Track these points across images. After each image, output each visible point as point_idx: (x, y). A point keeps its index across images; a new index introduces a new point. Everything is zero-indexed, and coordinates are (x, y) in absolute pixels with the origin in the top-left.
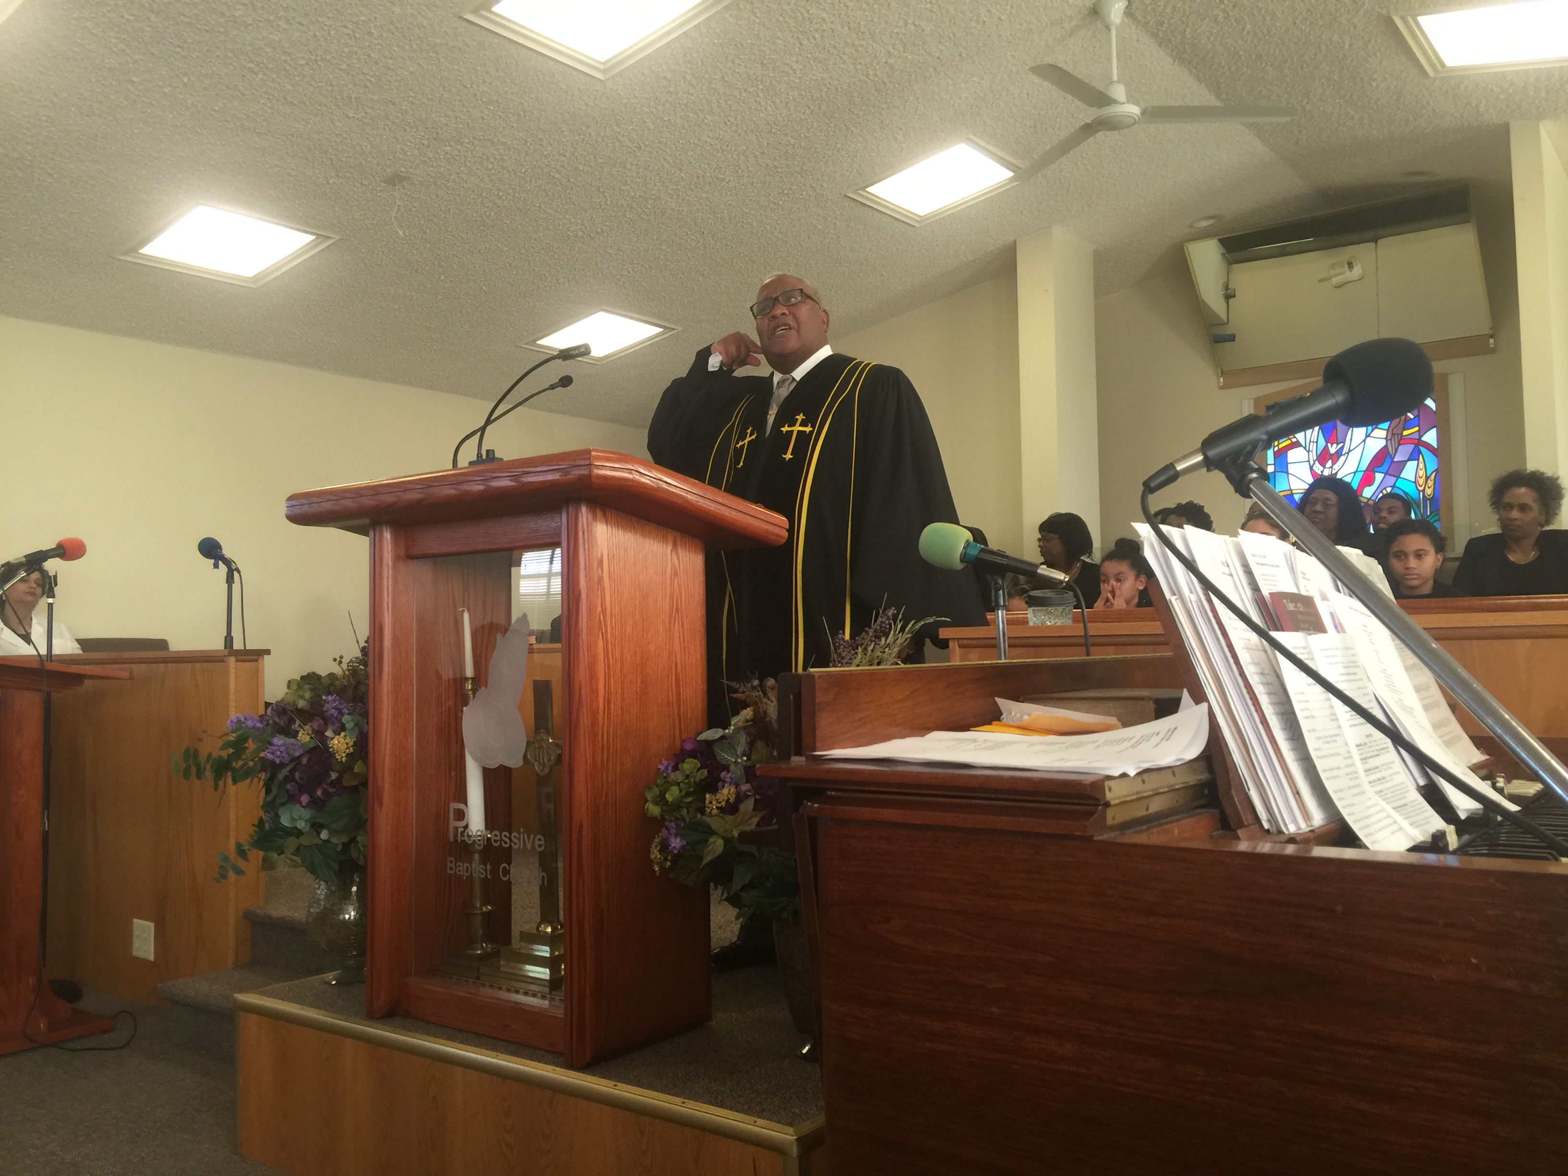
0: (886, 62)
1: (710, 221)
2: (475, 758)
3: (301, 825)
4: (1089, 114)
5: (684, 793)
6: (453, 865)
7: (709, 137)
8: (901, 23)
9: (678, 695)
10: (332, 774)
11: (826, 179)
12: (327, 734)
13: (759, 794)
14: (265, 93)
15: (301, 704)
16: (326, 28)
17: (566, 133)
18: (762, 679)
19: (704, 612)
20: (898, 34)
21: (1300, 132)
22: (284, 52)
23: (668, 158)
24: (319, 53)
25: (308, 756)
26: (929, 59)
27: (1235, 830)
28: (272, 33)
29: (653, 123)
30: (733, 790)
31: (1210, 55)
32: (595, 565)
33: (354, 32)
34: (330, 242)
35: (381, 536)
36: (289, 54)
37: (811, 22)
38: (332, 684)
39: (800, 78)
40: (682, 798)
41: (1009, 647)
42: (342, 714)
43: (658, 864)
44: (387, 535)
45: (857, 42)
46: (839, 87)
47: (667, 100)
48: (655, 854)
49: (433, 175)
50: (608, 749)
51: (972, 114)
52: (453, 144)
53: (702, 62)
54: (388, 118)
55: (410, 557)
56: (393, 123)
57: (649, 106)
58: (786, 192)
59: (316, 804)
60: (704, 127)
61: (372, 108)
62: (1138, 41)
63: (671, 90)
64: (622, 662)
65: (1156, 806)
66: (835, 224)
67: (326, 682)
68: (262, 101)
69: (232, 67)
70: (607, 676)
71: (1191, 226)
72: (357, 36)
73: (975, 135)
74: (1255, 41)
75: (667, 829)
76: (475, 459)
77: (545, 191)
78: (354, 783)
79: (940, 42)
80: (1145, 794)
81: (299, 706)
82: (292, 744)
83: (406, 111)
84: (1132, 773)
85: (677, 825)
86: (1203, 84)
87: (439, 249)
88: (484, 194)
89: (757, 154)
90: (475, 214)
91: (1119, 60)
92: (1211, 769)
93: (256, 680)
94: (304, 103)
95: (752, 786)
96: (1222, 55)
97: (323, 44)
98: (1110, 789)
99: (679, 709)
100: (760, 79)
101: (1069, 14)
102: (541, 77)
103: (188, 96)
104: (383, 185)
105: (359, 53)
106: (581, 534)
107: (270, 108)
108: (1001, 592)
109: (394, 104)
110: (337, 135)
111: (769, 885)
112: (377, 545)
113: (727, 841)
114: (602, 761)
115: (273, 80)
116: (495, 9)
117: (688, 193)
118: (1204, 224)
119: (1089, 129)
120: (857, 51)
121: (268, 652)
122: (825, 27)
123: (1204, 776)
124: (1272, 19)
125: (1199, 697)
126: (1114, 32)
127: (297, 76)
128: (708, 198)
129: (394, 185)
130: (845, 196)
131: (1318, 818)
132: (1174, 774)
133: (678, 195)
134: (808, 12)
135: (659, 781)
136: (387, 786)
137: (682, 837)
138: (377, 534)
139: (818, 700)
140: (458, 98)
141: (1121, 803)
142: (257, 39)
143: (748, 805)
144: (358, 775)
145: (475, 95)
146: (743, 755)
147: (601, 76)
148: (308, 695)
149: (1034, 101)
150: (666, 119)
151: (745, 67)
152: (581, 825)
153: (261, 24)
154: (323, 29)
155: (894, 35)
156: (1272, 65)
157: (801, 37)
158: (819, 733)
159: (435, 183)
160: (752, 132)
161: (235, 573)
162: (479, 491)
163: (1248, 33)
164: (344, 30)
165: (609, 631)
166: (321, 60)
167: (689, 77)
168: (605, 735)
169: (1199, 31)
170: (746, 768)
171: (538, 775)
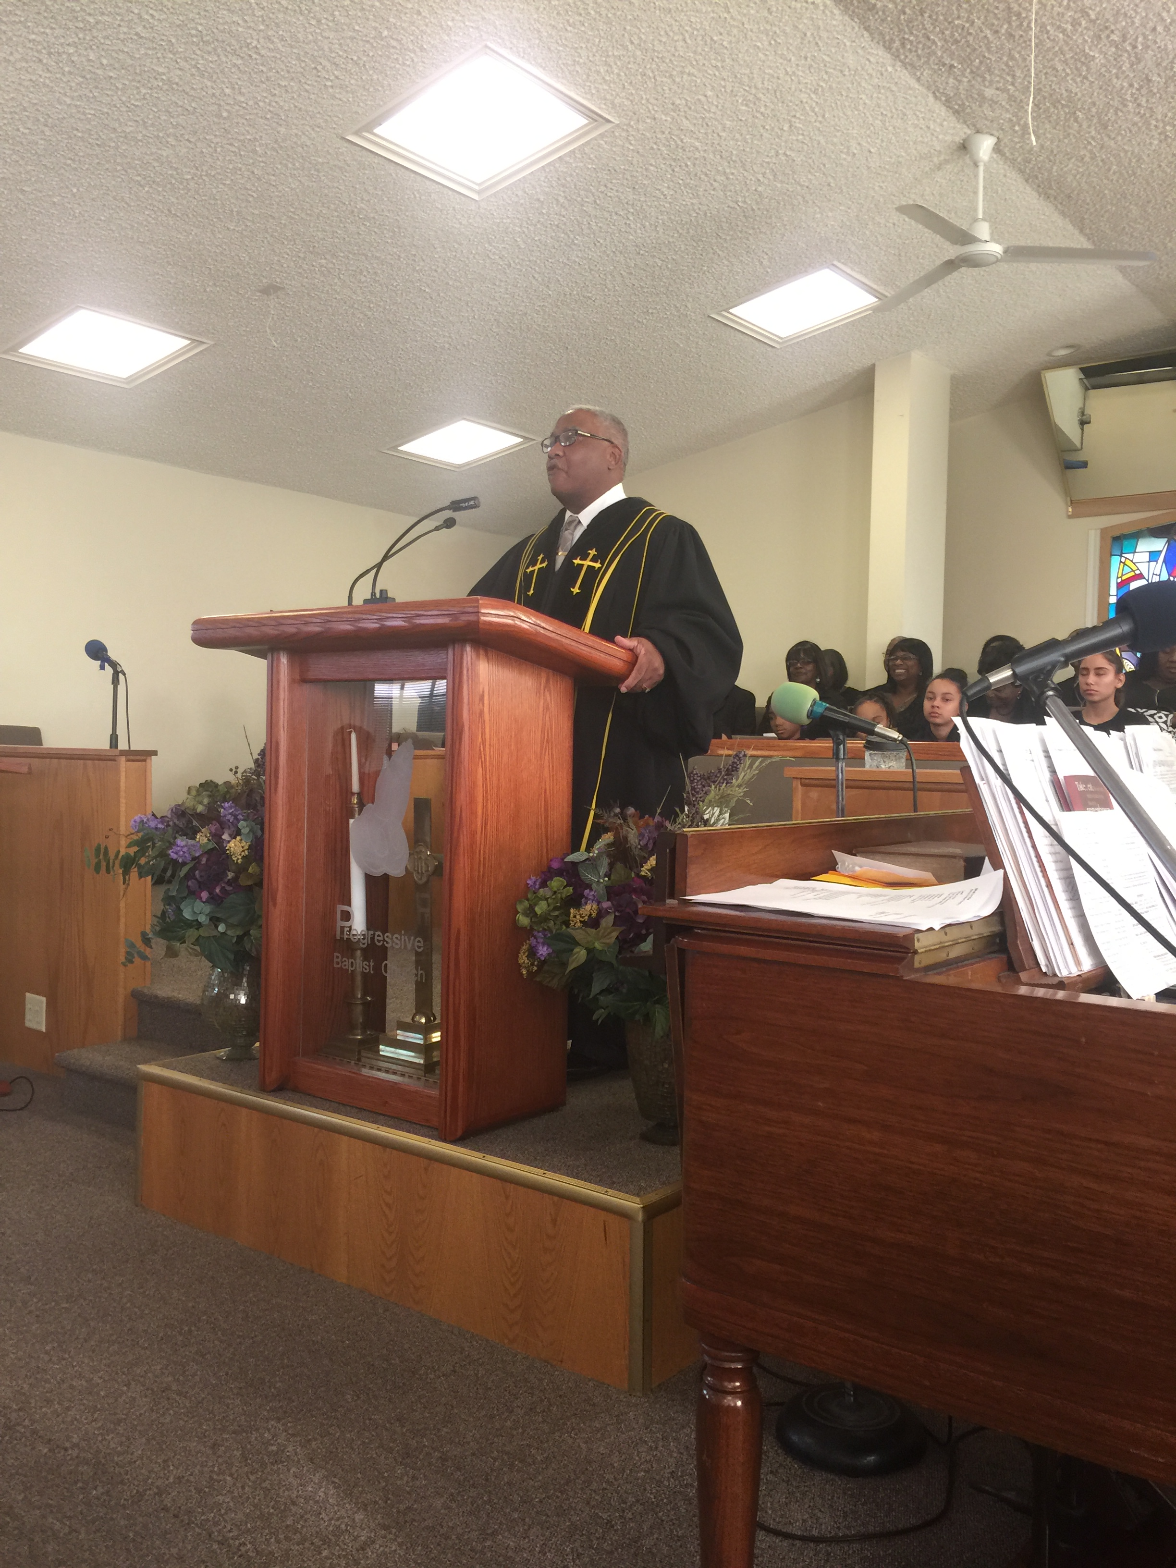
0: (756, 190)
1: (575, 337)
2: (360, 865)
3: (202, 919)
4: (952, 251)
5: (551, 907)
6: (339, 960)
7: (578, 257)
8: (773, 153)
9: (546, 817)
10: (229, 873)
11: (691, 300)
12: (223, 837)
13: (618, 911)
14: (150, 205)
15: (200, 809)
16: (213, 145)
17: (439, 250)
18: (623, 807)
19: (571, 743)
20: (768, 163)
21: (1161, 268)
22: (171, 167)
23: (536, 276)
24: (205, 168)
25: (206, 856)
26: (799, 188)
27: (1018, 973)
28: (160, 149)
29: (524, 242)
30: (595, 906)
31: (1076, 192)
32: (477, 699)
33: (239, 150)
34: (203, 347)
35: (279, 659)
36: (176, 169)
37: (684, 150)
38: (228, 792)
39: (670, 203)
40: (550, 911)
41: (847, 788)
42: (238, 820)
43: (525, 967)
44: (284, 660)
45: (728, 171)
46: (708, 212)
47: (539, 221)
48: (523, 959)
49: (307, 286)
50: (484, 865)
51: (838, 241)
52: (328, 257)
53: (575, 186)
54: (267, 232)
55: (304, 681)
56: (272, 236)
57: (521, 226)
58: (650, 311)
59: (213, 899)
60: (574, 247)
61: (253, 222)
62: (1005, 176)
63: (544, 211)
64: (498, 788)
65: (955, 953)
66: (697, 343)
67: (223, 789)
68: (147, 213)
69: (120, 180)
70: (485, 799)
71: (1049, 354)
72: (242, 153)
73: (839, 261)
74: (1121, 181)
75: (535, 938)
76: (369, 597)
77: (414, 304)
78: (250, 883)
79: (809, 172)
80: (947, 944)
81: (199, 811)
82: (193, 846)
83: (285, 225)
84: (937, 928)
85: (545, 935)
86: (1067, 220)
87: (308, 356)
88: (356, 306)
89: (624, 274)
90: (345, 325)
91: (985, 194)
92: (1002, 922)
93: (144, 777)
94: (187, 216)
95: (613, 904)
96: (1087, 192)
97: (210, 160)
98: (918, 940)
99: (547, 831)
100: (630, 203)
101: (938, 148)
102: (417, 195)
103: (76, 206)
104: (258, 294)
105: (243, 170)
106: (465, 672)
107: (153, 219)
108: (842, 746)
109: (274, 218)
110: (217, 246)
111: (624, 991)
112: (275, 669)
113: (590, 951)
114: (479, 876)
115: (159, 193)
116: (376, 131)
117: (555, 310)
118: (1062, 352)
119: (951, 265)
120: (727, 178)
121: (155, 753)
122: (697, 155)
123: (997, 928)
124: (1138, 161)
125: (998, 864)
126: (981, 168)
127: (183, 189)
128: (573, 316)
129: (268, 294)
130: (709, 316)
131: (1087, 965)
132: (971, 927)
133: (545, 311)
134: (682, 141)
135: (529, 896)
136: (280, 887)
137: (549, 946)
138: (275, 659)
139: (689, 855)
140: (336, 214)
141: (926, 951)
142: (146, 154)
143: (608, 921)
144: (251, 875)
145: (353, 212)
146: (606, 876)
147: (475, 196)
148: (206, 801)
149: (900, 231)
150: (536, 238)
151: (617, 191)
152: (459, 930)
153: (151, 140)
154: (210, 146)
155: (764, 164)
156: (1136, 205)
157: (673, 164)
158: (689, 881)
159: (308, 294)
160: (621, 253)
161: (120, 674)
162: (374, 629)
163: (1114, 173)
164: (228, 146)
165: (488, 759)
166: (206, 175)
167: (562, 200)
168: (482, 852)
169: (1065, 169)
170: (606, 887)
171: (415, 882)
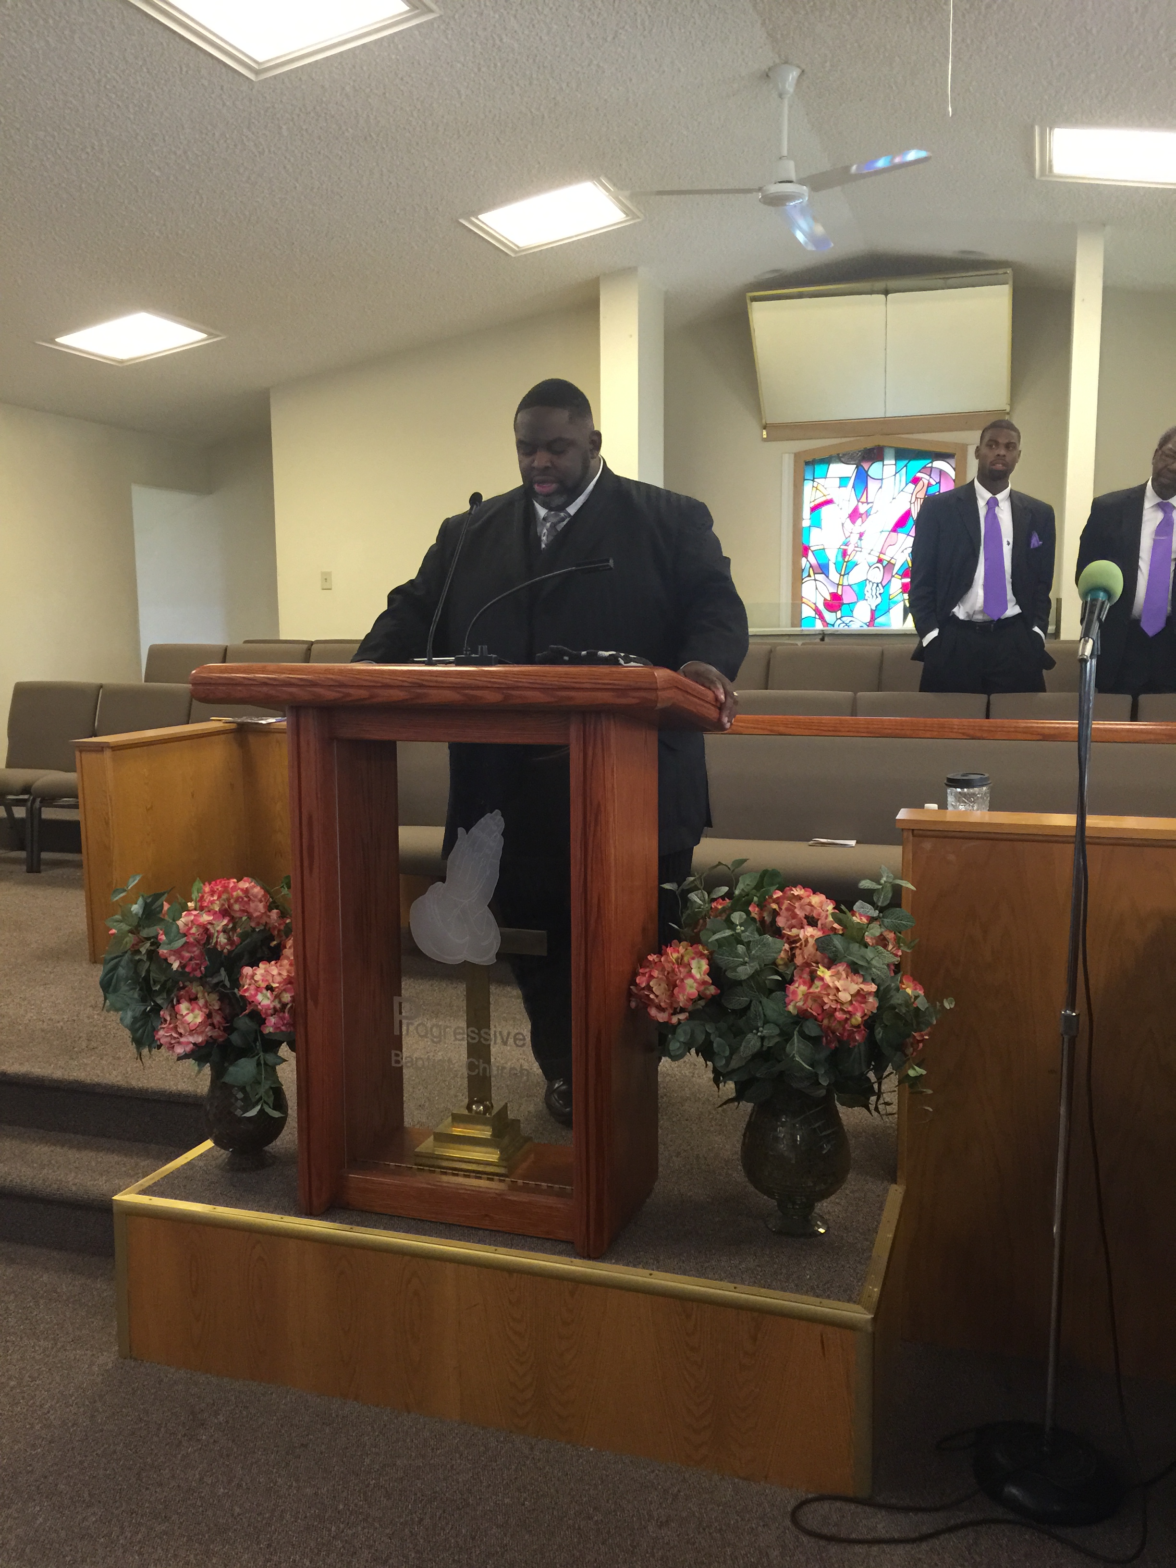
11: (444, 203)
17: (188, 130)
29: (289, 131)
39: (462, 103)
51: (612, 156)
53: (369, 75)
55: (333, 739)
57: (292, 112)
58: (397, 211)
63: (324, 99)
66: (433, 247)
70: (616, 882)
89: (385, 172)
101: (743, 74)
102: (184, 69)
117: (295, 203)
118: (768, 276)
126: (786, 102)
130: (455, 220)
136: (322, 982)
147: (251, 76)
151: (412, 86)
155: (573, 73)
160: (390, 150)
165: (617, 837)
167: (348, 89)
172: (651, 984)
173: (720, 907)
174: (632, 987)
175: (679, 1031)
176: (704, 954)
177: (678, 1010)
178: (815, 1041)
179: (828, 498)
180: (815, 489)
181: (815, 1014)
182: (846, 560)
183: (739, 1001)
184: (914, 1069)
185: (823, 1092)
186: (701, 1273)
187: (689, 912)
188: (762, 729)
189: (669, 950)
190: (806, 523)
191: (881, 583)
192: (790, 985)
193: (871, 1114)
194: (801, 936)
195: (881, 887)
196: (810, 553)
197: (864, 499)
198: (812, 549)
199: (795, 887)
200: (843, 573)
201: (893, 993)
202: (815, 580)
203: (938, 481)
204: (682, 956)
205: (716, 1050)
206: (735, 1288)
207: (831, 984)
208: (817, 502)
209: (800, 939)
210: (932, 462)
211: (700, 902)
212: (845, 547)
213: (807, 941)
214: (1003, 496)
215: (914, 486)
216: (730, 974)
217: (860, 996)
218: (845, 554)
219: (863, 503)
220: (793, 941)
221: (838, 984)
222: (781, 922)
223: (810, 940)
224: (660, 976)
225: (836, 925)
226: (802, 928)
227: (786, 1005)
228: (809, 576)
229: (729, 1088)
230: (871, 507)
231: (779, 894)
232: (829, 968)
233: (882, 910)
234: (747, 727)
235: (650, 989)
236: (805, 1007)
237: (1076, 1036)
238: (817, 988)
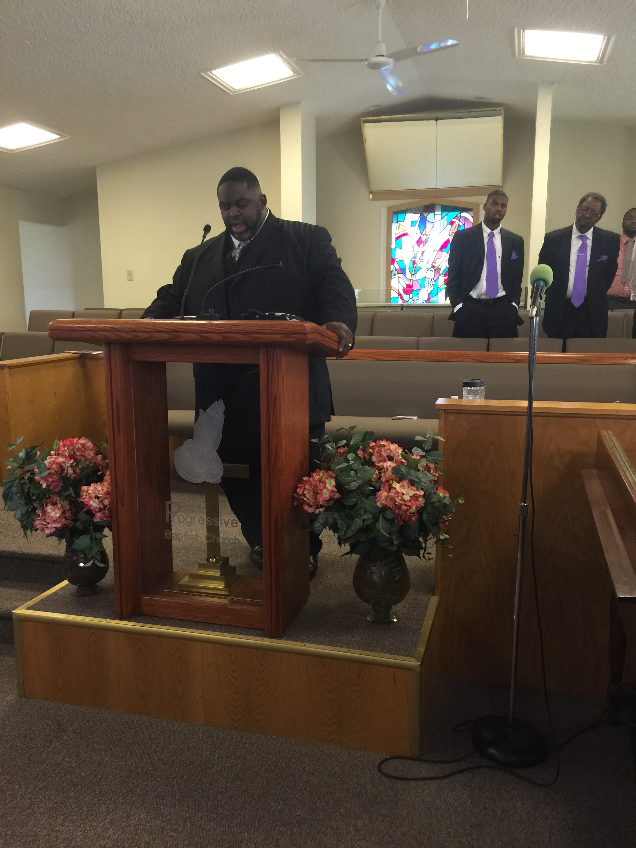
11: (192, 63)
51: (286, 38)
55: (130, 361)
71: (366, 109)
112: (112, 355)
118: (373, 109)
126: (381, 11)
130: (199, 74)
136: (126, 494)
138: (112, 348)
165: (286, 414)
172: (305, 492)
173: (342, 451)
174: (295, 494)
175: (320, 517)
176: (333, 476)
177: (319, 506)
178: (391, 521)
179: (405, 232)
180: (398, 227)
181: (391, 507)
182: (415, 266)
183: (351, 501)
184: (443, 535)
185: (395, 548)
186: (331, 643)
187: (325, 454)
188: (367, 357)
189: (314, 474)
190: (393, 246)
191: (433, 279)
192: (378, 492)
193: (421, 560)
194: (384, 466)
195: (426, 439)
196: (395, 262)
197: (424, 233)
198: (397, 260)
199: (382, 440)
200: (413, 274)
201: (432, 496)
202: (398, 277)
203: (464, 223)
204: (321, 478)
205: (339, 527)
206: (349, 651)
207: (400, 491)
208: (399, 234)
209: (384, 468)
210: (460, 213)
211: (331, 449)
212: (414, 259)
213: (387, 469)
214: (497, 232)
215: (451, 226)
216: (346, 487)
217: (415, 497)
218: (414, 262)
219: (424, 235)
220: (380, 469)
221: (403, 491)
222: (374, 459)
223: (389, 468)
224: (310, 488)
225: (403, 460)
226: (385, 462)
227: (376, 503)
228: (395, 275)
229: (346, 548)
230: (428, 237)
231: (374, 444)
232: (399, 483)
233: (427, 452)
234: (359, 356)
235: (304, 495)
236: (386, 504)
237: (526, 517)
238: (392, 493)
